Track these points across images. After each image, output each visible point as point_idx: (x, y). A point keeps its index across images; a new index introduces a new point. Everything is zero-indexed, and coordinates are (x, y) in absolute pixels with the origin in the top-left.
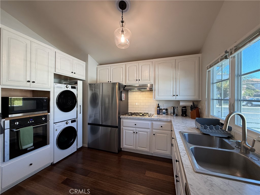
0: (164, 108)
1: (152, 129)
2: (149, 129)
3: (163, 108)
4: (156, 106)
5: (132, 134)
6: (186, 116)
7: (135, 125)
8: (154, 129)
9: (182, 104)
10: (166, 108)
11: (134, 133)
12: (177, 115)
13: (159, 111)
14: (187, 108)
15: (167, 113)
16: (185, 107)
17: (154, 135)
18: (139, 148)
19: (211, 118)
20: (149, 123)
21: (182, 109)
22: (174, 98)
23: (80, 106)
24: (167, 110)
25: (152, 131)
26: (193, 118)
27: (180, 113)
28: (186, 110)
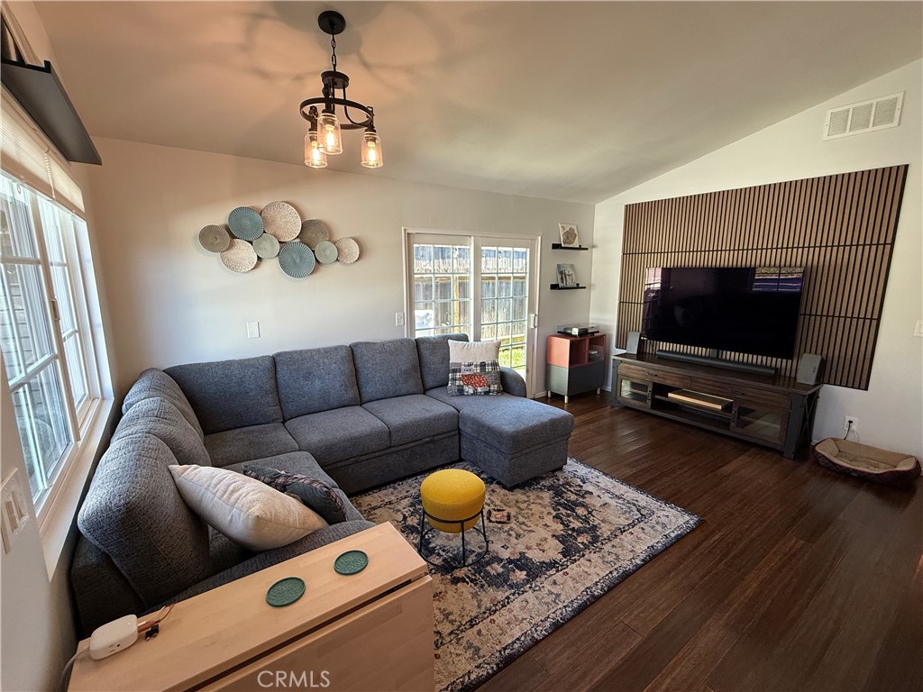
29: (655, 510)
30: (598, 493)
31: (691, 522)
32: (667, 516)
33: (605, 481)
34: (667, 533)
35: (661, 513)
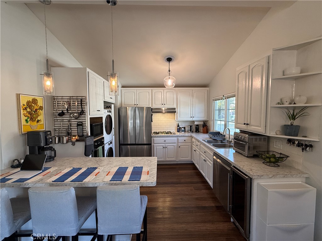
0: (183, 127)
1: (178, 143)
2: (175, 143)
3: (181, 127)
4: (176, 126)
5: (162, 149)
6: (199, 132)
7: (165, 141)
8: (179, 143)
9: (196, 123)
10: (184, 127)
11: (164, 147)
12: (192, 132)
13: (179, 130)
14: (199, 126)
15: (185, 131)
16: (198, 125)
17: (179, 147)
18: (168, 159)
19: (215, 131)
20: (176, 138)
21: (196, 127)
22: (191, 119)
23: (113, 128)
24: (184, 128)
25: (178, 145)
26: (204, 133)
27: (195, 130)
28: (198, 127)
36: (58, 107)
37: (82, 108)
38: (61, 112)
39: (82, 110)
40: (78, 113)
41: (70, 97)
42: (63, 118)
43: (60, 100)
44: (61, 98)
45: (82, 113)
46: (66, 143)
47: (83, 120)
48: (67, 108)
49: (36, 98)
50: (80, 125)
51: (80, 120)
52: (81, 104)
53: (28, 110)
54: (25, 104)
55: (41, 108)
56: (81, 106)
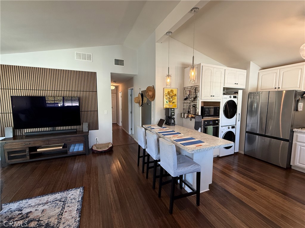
23: (239, 114)
29: (66, 196)
30: (34, 209)
31: (81, 190)
32: (72, 195)
33: (33, 201)
34: (78, 200)
35: (69, 195)
36: (186, 94)
37: (196, 94)
38: (186, 97)
39: (196, 96)
40: (194, 98)
41: (191, 87)
42: (187, 102)
43: (186, 89)
44: (187, 88)
45: (195, 98)
46: (186, 118)
47: (196, 103)
48: (188, 94)
49: (173, 89)
50: (195, 107)
51: (194, 103)
52: (196, 91)
53: (168, 96)
54: (167, 93)
55: (175, 95)
56: (196, 93)
